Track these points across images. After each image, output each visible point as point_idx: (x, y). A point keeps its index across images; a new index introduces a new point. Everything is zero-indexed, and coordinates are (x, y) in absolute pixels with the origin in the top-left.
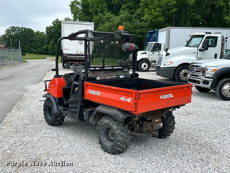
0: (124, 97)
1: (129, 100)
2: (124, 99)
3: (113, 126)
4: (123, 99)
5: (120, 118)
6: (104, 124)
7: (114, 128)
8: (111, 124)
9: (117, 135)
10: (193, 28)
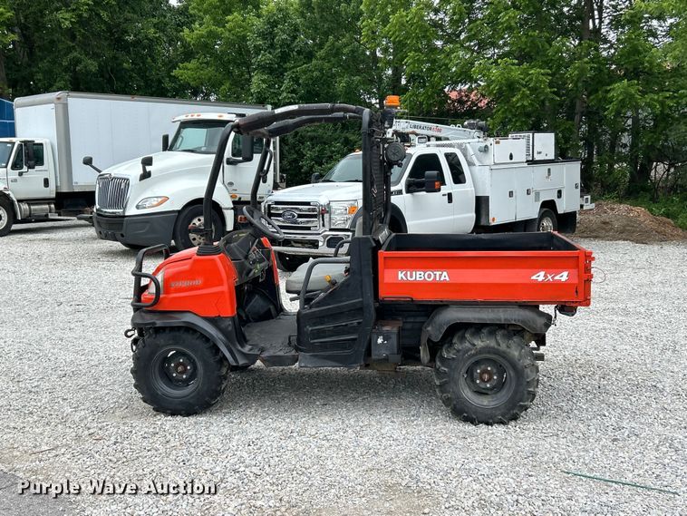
0: (542, 274)
1: (564, 276)
2: (545, 276)
3: (508, 350)
4: (540, 276)
5: (539, 326)
6: (473, 352)
7: (514, 356)
8: (503, 347)
9: (526, 370)
10: (129, 98)
